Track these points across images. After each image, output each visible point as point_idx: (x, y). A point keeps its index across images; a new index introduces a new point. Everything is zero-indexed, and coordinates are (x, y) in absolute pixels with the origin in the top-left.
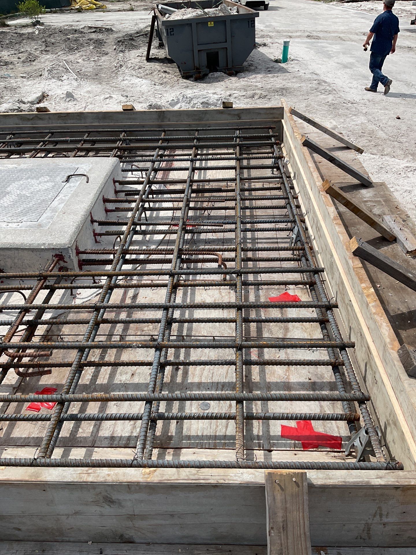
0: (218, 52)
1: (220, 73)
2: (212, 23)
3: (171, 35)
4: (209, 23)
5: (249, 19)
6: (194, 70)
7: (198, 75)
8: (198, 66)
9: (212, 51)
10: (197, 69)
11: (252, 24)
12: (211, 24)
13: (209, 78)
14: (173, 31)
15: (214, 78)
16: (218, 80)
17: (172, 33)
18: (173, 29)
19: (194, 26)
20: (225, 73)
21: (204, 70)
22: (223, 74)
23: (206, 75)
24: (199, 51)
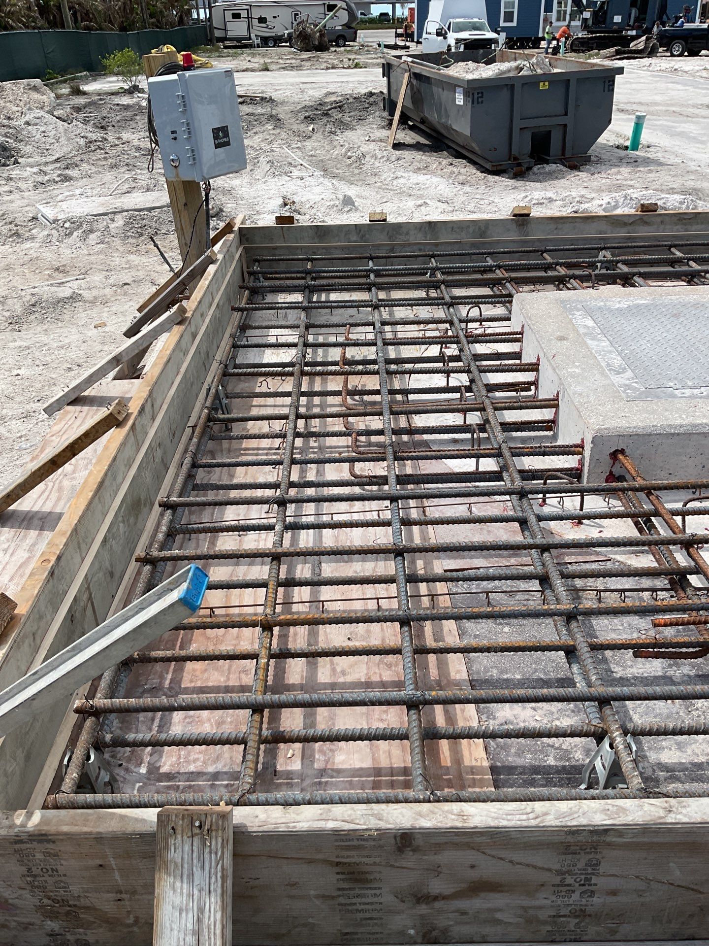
0: (550, 132)
1: (554, 165)
2: (547, 83)
3: (478, 103)
4: (541, 84)
5: (605, 78)
6: (509, 160)
7: (519, 169)
8: (517, 155)
9: (542, 129)
10: (516, 159)
11: (609, 86)
12: (544, 86)
13: (535, 174)
14: (482, 97)
15: (544, 173)
16: (552, 176)
17: (480, 100)
18: (482, 93)
19: (518, 89)
20: (564, 165)
21: (526, 161)
22: (562, 167)
23: (529, 169)
24: (521, 129)
